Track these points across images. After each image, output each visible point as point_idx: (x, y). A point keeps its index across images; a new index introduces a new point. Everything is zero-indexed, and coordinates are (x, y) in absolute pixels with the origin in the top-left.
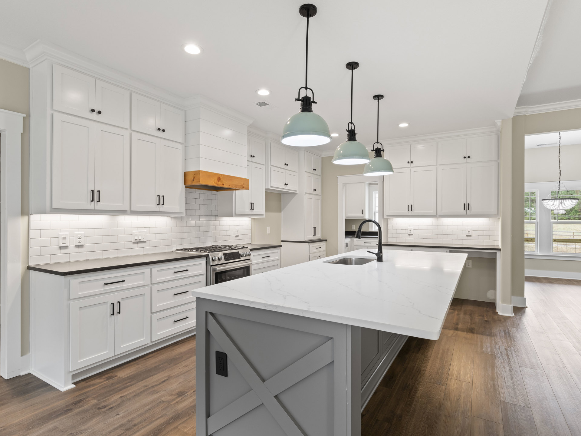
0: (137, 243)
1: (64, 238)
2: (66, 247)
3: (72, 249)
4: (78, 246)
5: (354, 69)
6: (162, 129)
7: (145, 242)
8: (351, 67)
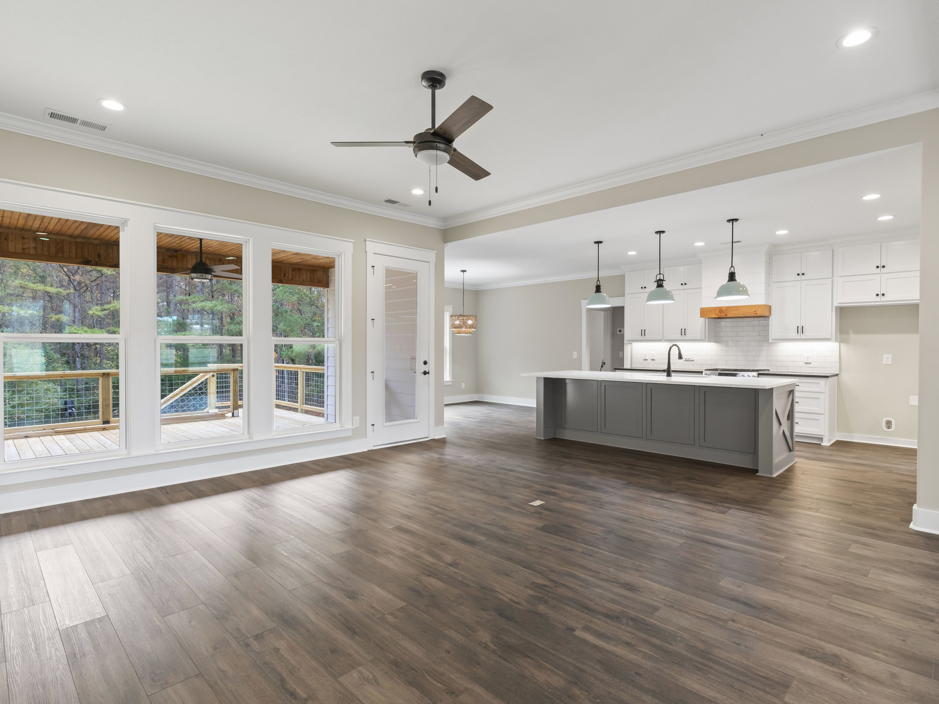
0: (688, 361)
1: (645, 355)
2: (647, 360)
3: (649, 361)
4: (652, 360)
6: (684, 284)
7: (693, 360)
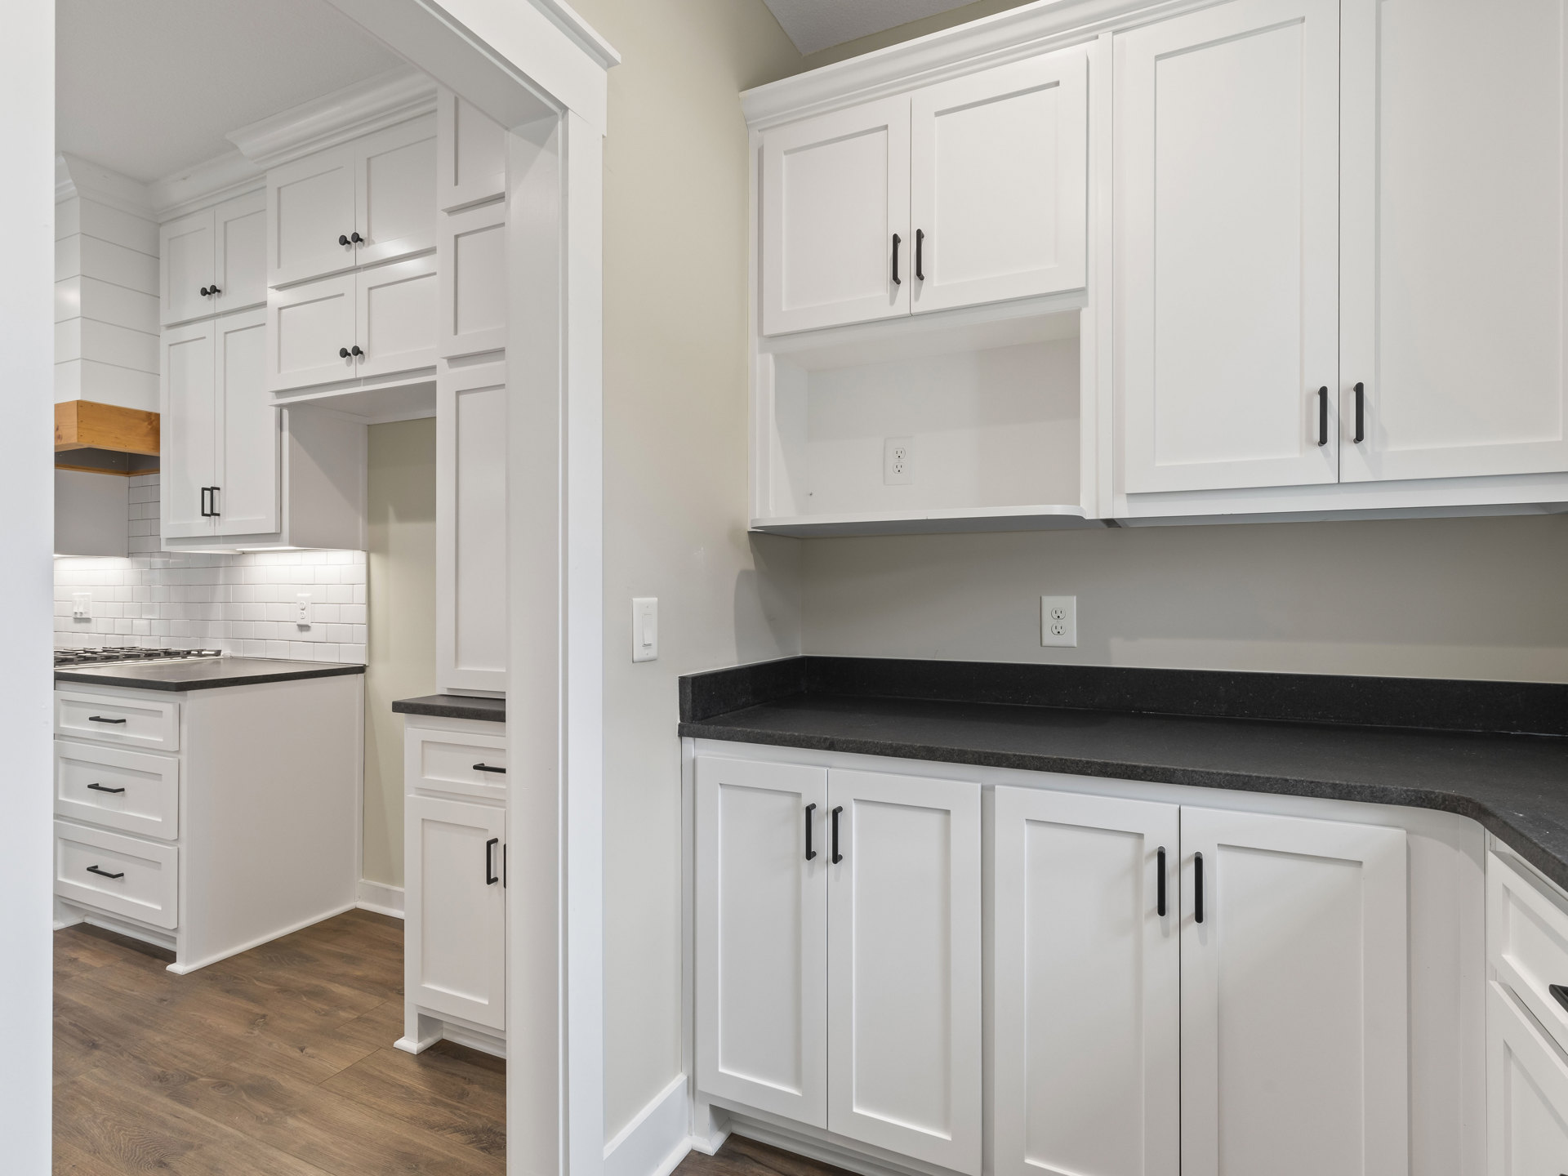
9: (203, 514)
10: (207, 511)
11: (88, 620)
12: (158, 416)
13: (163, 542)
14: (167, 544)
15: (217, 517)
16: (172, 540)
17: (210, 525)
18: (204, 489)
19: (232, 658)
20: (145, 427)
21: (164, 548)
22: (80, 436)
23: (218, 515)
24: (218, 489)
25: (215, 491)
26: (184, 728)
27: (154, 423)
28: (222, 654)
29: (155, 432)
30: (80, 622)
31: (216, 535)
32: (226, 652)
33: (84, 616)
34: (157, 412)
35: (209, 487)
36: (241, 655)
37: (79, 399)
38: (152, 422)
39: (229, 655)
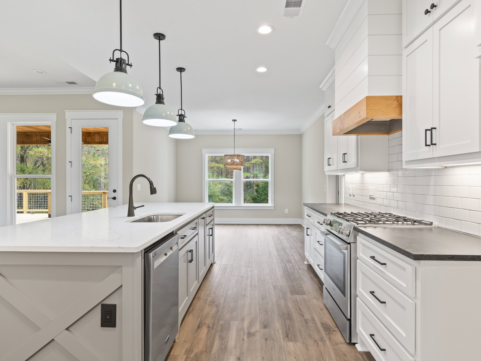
5: (161, 40)
8: (158, 38)
9: (426, 145)
10: (429, 143)
11: (374, 199)
12: (401, 97)
13: (404, 163)
14: (406, 165)
15: (434, 146)
16: (408, 162)
17: (430, 151)
18: (426, 130)
19: (439, 228)
20: (395, 103)
21: (404, 166)
22: (367, 113)
23: (435, 144)
24: (435, 128)
25: (433, 130)
26: (418, 282)
27: (400, 101)
28: (433, 224)
29: (400, 105)
30: (372, 199)
31: (434, 157)
32: (436, 224)
33: (373, 197)
34: (401, 95)
35: (430, 129)
36: (444, 226)
37: (367, 96)
38: (399, 99)
39: (437, 225)
